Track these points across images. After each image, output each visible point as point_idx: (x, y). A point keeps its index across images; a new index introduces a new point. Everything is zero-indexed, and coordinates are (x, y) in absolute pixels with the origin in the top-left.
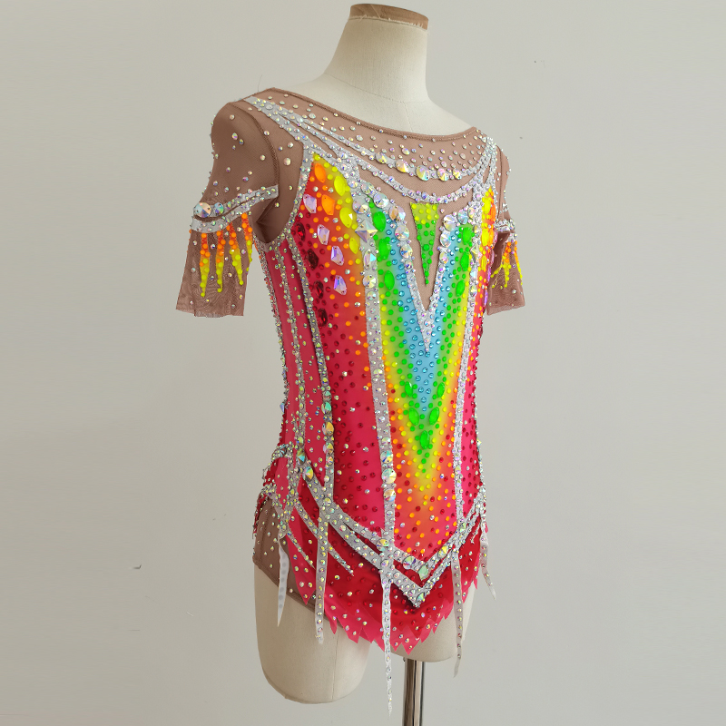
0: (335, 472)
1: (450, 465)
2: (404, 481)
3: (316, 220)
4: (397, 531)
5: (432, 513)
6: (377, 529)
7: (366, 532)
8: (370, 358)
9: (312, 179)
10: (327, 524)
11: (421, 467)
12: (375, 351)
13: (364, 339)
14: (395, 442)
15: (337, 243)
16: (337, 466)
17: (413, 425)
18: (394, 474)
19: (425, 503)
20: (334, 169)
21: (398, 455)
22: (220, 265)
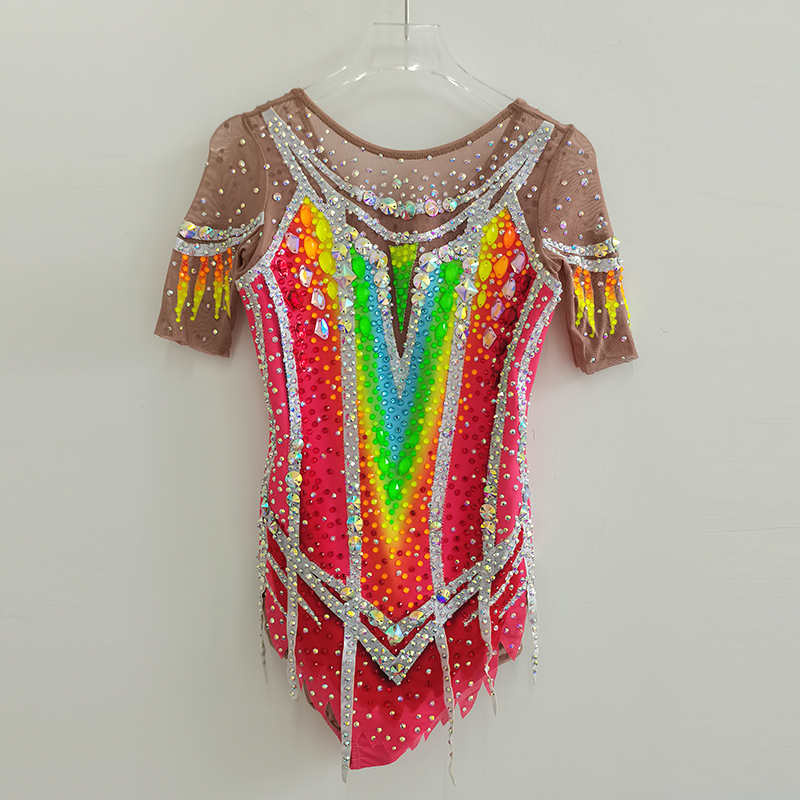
0: (301, 521)
1: (424, 520)
2: (371, 530)
3: (298, 260)
4: (364, 580)
5: (399, 568)
6: (343, 577)
7: (330, 580)
8: (344, 402)
9: (297, 220)
10: (295, 574)
11: (388, 518)
12: (348, 395)
13: (338, 384)
14: (364, 488)
15: (317, 286)
16: (303, 515)
17: (383, 474)
18: (361, 522)
19: (392, 557)
20: (320, 215)
21: (366, 503)
22: (200, 294)
